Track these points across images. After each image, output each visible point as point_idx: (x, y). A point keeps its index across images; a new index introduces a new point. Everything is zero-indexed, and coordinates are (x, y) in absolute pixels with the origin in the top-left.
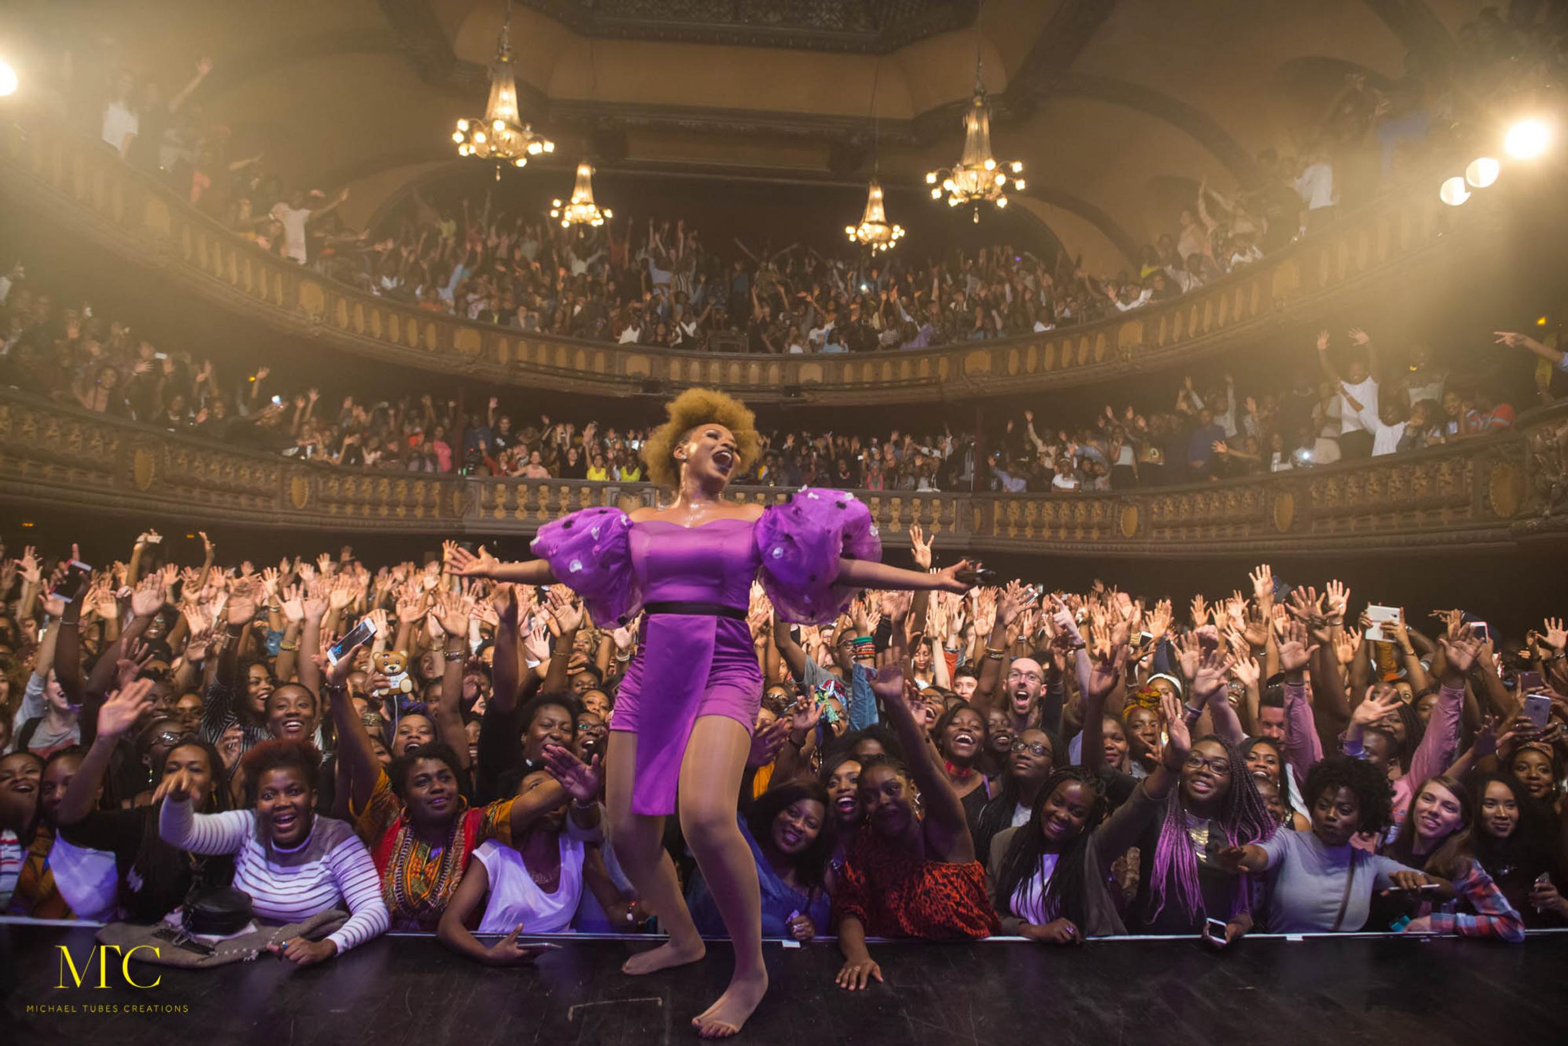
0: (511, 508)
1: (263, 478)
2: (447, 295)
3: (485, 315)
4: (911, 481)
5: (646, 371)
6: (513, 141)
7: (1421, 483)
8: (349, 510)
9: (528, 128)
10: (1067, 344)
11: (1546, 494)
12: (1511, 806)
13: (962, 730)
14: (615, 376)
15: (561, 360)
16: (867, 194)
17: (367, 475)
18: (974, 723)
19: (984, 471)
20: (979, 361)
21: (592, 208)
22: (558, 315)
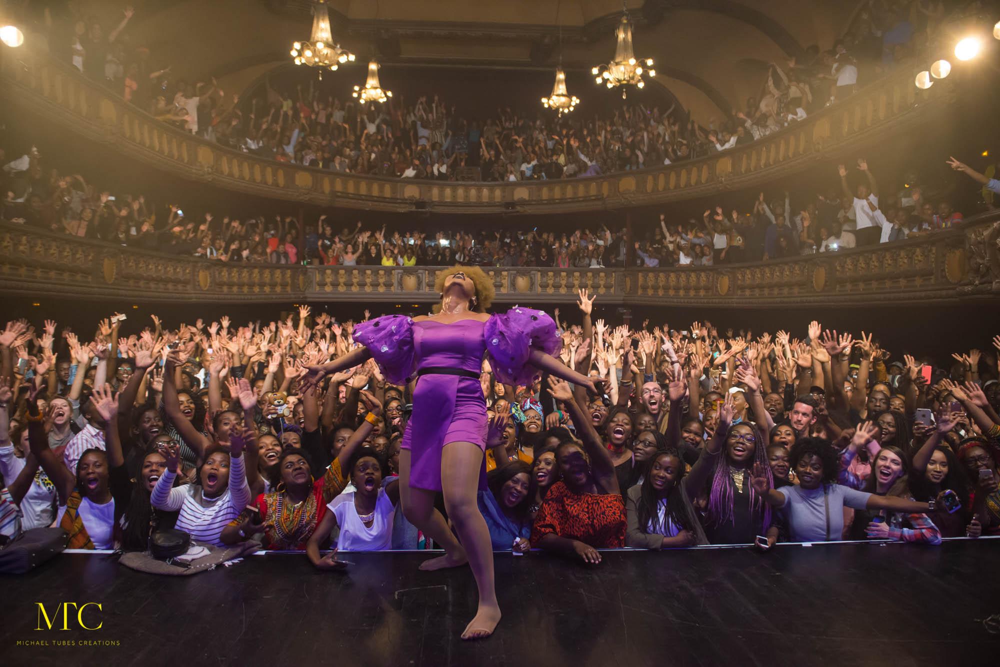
0: (335, 285)
1: (181, 272)
2: (290, 150)
3: (314, 162)
4: (587, 261)
5: (417, 195)
6: (329, 55)
7: (903, 261)
8: (235, 289)
9: (338, 46)
10: (684, 173)
11: (977, 271)
12: (944, 466)
13: (618, 425)
14: (398, 199)
15: (363, 190)
16: (555, 77)
17: (245, 267)
18: (626, 421)
19: (632, 253)
20: (628, 184)
21: (379, 91)
22: (360, 161)
